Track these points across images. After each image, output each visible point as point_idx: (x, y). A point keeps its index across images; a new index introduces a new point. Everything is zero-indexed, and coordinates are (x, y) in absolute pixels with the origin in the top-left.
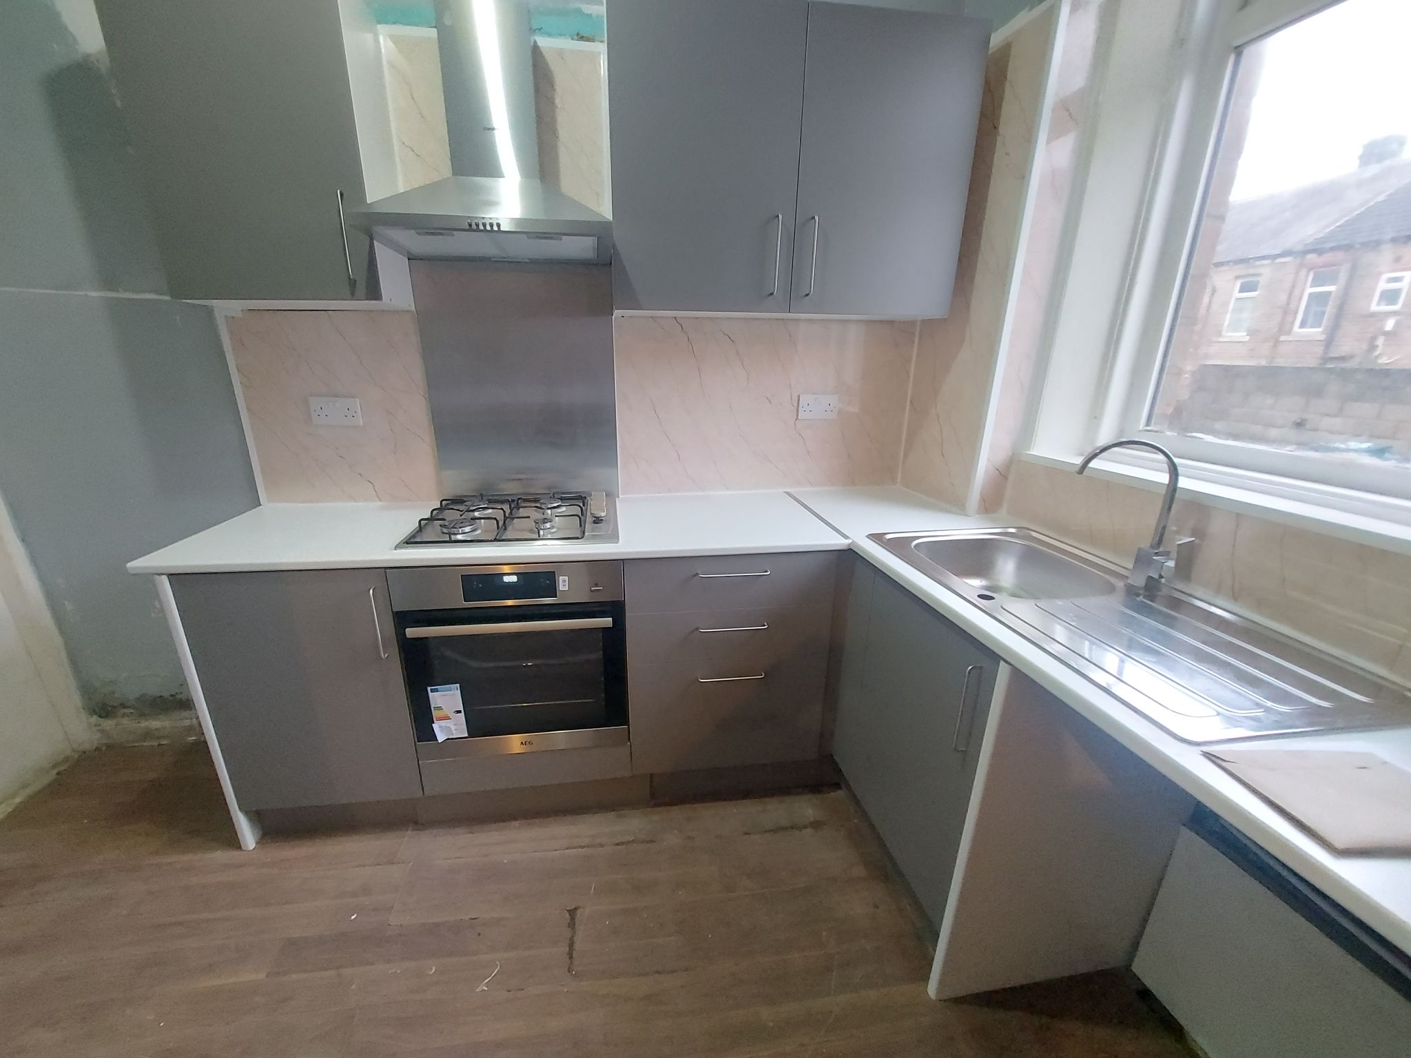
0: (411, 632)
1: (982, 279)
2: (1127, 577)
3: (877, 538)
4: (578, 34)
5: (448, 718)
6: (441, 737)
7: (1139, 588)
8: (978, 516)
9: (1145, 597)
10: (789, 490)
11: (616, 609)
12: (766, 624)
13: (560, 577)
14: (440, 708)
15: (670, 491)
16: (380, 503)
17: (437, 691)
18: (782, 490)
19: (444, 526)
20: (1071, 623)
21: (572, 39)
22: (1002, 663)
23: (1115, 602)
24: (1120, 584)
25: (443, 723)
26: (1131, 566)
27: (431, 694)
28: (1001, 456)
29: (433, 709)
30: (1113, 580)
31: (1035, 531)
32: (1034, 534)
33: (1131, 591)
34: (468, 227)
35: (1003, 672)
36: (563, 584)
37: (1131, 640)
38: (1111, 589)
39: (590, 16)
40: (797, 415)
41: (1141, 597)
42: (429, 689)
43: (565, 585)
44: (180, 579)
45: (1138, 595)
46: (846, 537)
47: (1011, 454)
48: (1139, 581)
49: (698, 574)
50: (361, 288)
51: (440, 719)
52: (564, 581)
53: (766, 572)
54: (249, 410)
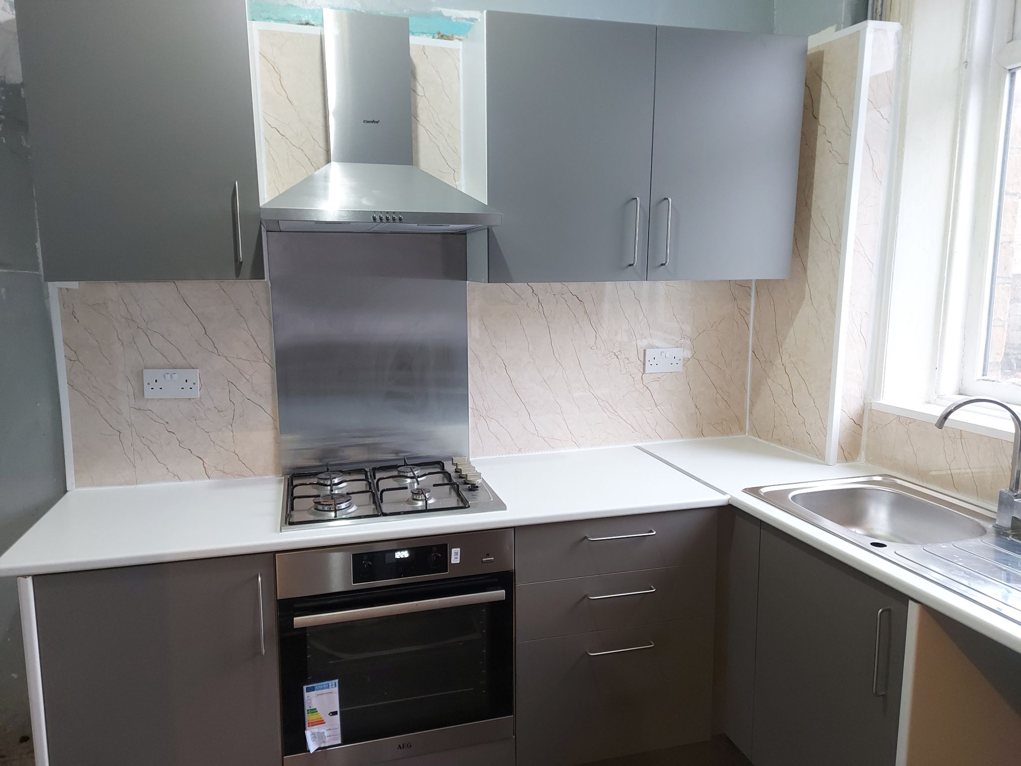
0: (300, 621)
1: (816, 246)
2: (995, 519)
3: (754, 491)
4: (439, 33)
5: (321, 722)
6: (312, 747)
7: (1006, 529)
8: (838, 464)
9: (1014, 536)
10: (640, 444)
11: (506, 580)
12: (652, 587)
13: (453, 550)
14: (314, 711)
15: (520, 451)
16: (208, 481)
17: (313, 689)
18: (632, 445)
19: (319, 503)
20: (959, 563)
21: (434, 37)
22: (910, 602)
23: (988, 543)
24: (989, 526)
25: (315, 729)
26: (995, 509)
27: (306, 695)
28: (854, 407)
29: (306, 712)
30: (983, 523)
31: (900, 479)
32: (899, 482)
33: (1000, 532)
34: (372, 221)
35: (913, 610)
36: (455, 556)
37: (1008, 574)
38: (983, 532)
39: (449, 18)
40: (644, 370)
41: (1010, 537)
42: (305, 687)
43: (457, 558)
44: (43, 580)
45: (1008, 535)
46: (724, 493)
47: (862, 404)
48: (1006, 522)
49: (586, 538)
50: (247, 269)
51: (313, 724)
52: (456, 554)
53: (651, 531)
54: (71, 385)
